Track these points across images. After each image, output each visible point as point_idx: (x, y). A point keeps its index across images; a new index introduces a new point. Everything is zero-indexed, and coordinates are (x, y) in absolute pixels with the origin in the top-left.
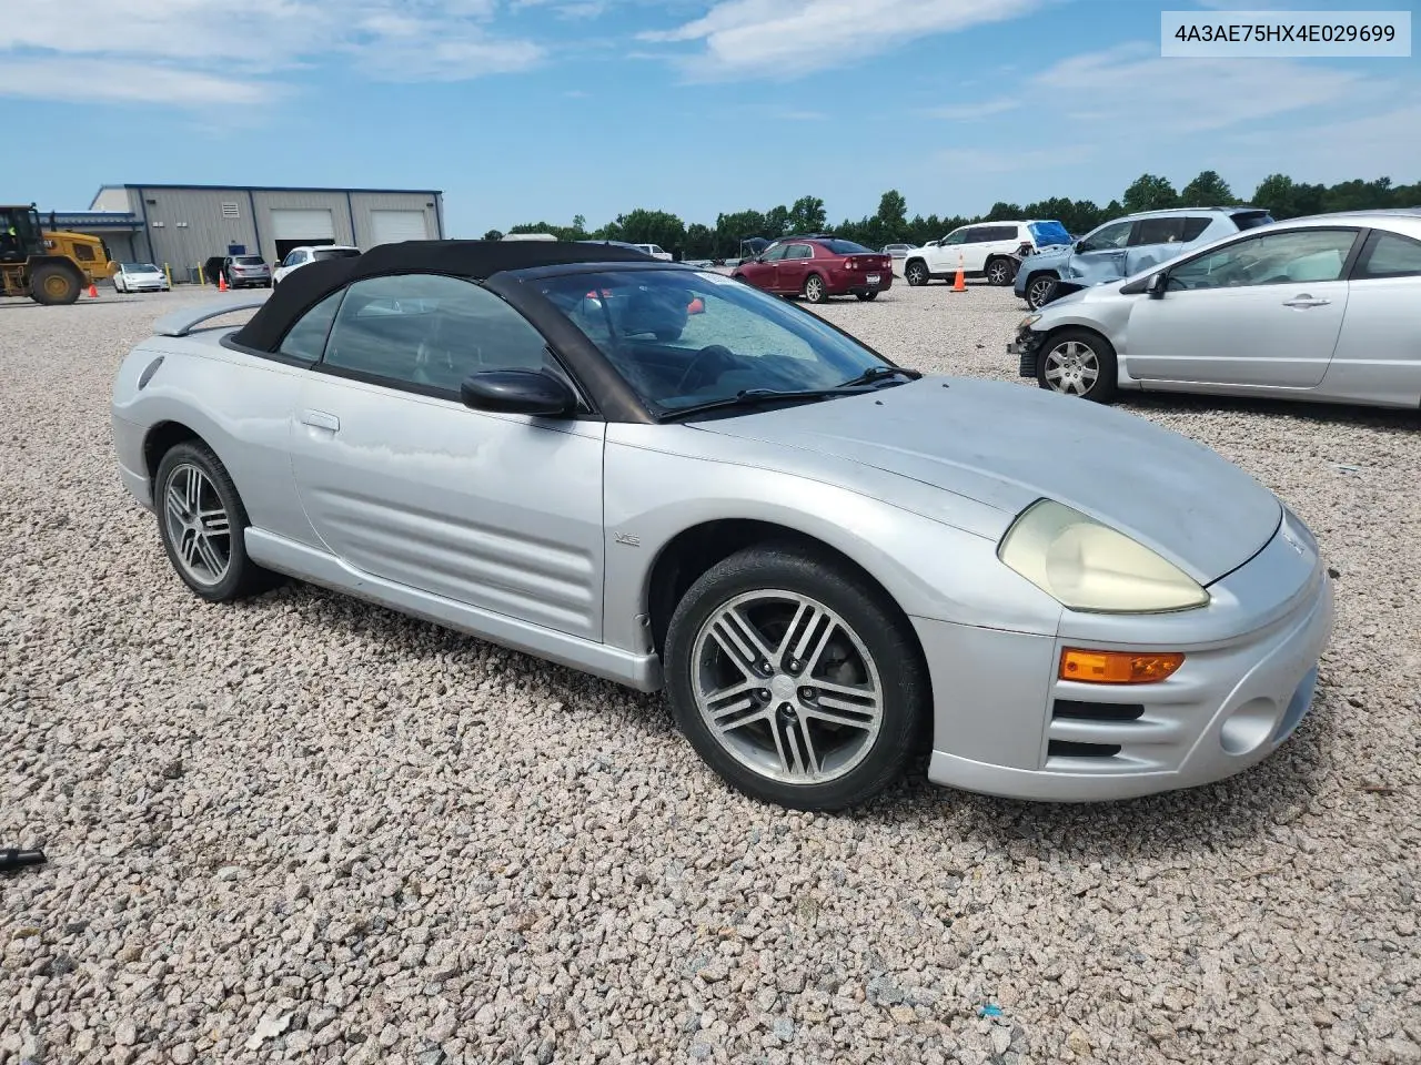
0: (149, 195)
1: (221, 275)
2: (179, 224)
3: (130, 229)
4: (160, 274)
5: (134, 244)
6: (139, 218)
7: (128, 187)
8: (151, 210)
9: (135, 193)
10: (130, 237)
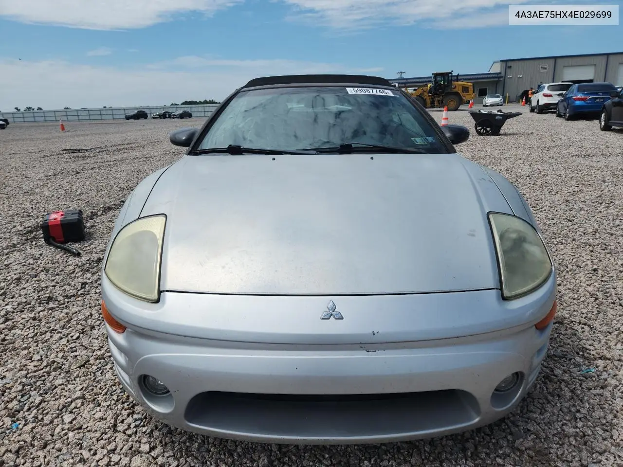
0: (509, 64)
1: (524, 98)
2: (519, 76)
3: (497, 79)
4: (501, 99)
5: (498, 86)
6: (503, 74)
7: (502, 61)
8: (508, 71)
9: (504, 64)
10: (497, 83)
